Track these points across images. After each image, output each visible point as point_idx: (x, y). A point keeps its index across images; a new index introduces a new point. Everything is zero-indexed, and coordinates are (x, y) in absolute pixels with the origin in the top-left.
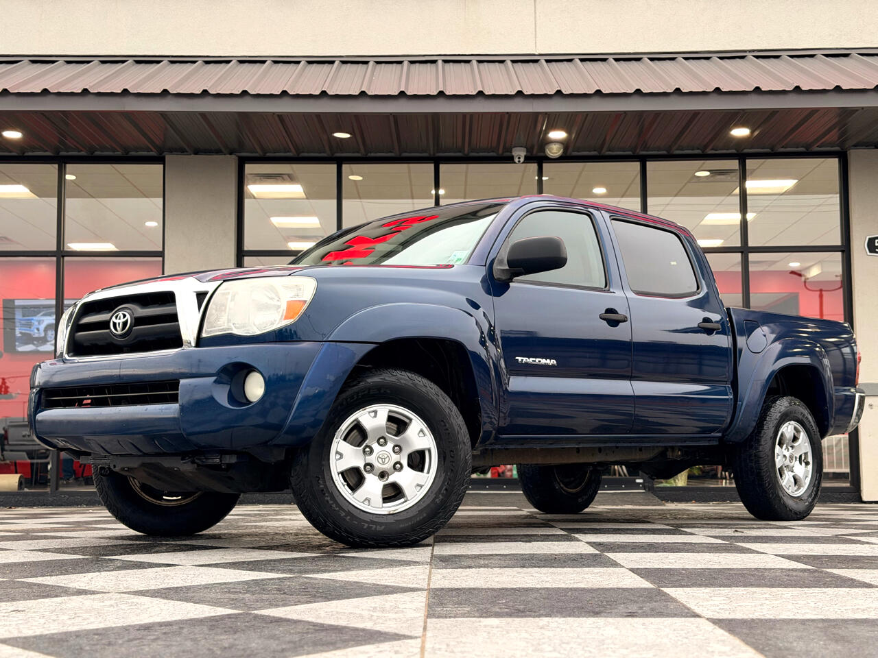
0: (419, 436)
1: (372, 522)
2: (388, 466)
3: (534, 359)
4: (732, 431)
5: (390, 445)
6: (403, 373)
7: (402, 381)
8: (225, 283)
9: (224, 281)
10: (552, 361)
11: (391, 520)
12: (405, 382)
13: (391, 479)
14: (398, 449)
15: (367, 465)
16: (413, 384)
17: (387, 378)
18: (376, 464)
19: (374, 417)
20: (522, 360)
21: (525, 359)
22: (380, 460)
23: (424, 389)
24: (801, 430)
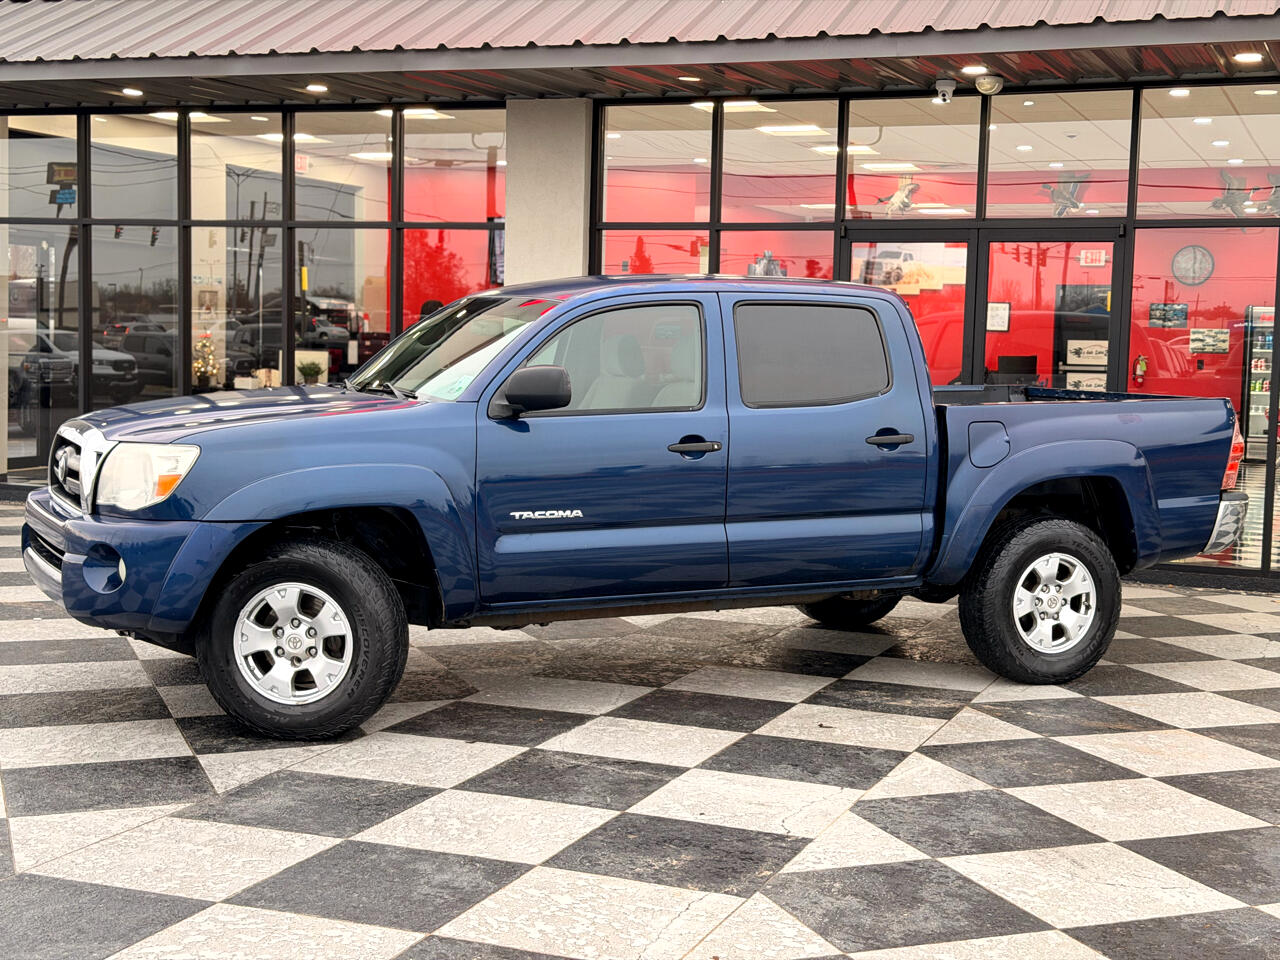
0: (333, 619)
1: (277, 713)
2: (300, 652)
3: (543, 512)
4: (935, 570)
5: (304, 628)
6: (315, 549)
7: (312, 559)
8: (121, 444)
9: (120, 442)
10: (575, 512)
11: (298, 711)
12: (314, 560)
13: (303, 666)
14: (311, 632)
15: (278, 648)
16: (324, 562)
17: (295, 555)
18: (287, 648)
19: (283, 596)
20: (521, 516)
21: (526, 515)
22: (291, 644)
23: (336, 569)
24: (1075, 563)
